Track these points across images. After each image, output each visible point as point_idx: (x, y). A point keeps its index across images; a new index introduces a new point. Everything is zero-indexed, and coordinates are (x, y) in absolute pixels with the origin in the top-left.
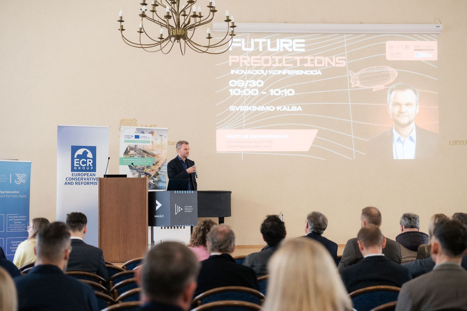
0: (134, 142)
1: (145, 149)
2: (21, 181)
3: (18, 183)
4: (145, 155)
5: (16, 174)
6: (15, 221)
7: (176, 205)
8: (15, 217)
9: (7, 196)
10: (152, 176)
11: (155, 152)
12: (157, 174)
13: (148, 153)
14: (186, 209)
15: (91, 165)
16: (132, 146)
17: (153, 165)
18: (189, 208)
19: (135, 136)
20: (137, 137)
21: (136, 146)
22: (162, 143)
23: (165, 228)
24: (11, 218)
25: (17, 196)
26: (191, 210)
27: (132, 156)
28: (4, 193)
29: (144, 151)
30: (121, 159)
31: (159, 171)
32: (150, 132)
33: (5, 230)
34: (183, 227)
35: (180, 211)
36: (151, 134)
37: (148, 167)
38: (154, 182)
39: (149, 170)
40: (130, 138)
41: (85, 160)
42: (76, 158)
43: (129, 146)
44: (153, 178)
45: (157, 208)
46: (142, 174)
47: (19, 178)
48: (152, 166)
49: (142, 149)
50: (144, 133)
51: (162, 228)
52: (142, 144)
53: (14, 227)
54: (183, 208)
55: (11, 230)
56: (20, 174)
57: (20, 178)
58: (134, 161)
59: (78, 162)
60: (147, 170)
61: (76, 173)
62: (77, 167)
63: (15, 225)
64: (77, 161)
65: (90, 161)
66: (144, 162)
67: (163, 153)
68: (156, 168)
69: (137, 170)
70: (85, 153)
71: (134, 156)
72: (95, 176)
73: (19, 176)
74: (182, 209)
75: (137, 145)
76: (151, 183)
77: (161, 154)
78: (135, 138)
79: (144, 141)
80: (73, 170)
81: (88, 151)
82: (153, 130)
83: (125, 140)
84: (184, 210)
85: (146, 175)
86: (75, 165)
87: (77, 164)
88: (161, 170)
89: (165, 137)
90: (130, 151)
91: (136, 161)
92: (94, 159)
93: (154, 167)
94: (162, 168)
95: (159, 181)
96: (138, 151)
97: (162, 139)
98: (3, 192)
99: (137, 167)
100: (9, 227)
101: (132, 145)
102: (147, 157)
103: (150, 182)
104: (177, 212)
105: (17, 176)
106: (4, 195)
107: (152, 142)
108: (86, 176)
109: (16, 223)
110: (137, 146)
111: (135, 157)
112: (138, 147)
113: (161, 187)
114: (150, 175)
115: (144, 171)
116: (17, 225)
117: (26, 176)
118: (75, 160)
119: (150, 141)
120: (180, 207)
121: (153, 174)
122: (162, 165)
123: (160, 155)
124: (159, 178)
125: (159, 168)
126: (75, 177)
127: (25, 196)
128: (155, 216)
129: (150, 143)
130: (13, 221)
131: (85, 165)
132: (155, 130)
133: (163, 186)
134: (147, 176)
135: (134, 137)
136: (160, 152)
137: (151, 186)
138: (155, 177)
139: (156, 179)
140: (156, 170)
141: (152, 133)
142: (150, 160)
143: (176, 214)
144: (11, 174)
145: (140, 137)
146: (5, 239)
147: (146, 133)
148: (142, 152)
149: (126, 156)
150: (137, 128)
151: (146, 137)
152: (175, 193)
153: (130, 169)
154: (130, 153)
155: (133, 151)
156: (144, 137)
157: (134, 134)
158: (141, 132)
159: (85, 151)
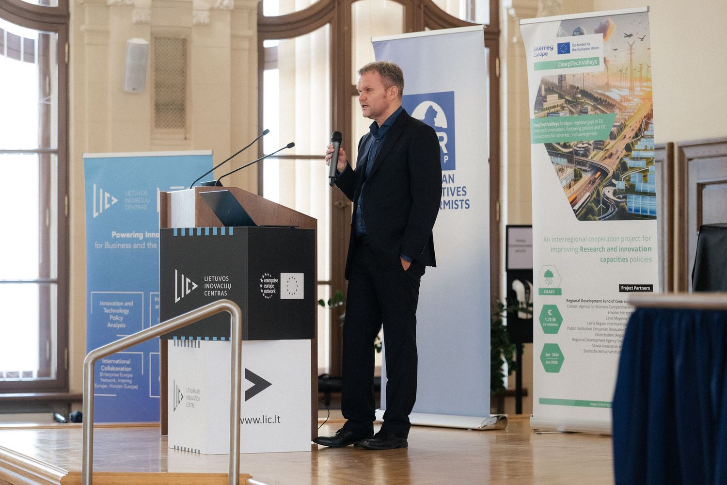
0: (557, 65)
1: (588, 86)
4: (589, 105)
7: (176, 271)
9: (149, 244)
10: (610, 175)
11: (614, 95)
12: (623, 167)
13: (595, 99)
14: (208, 286)
15: (445, 151)
16: (551, 81)
17: (611, 138)
18: (219, 282)
19: (559, 45)
20: (564, 48)
21: (561, 78)
22: (631, 60)
26: (224, 290)
27: (552, 113)
28: (141, 238)
29: (585, 94)
31: (626, 156)
32: (597, 26)
35: (188, 292)
36: (602, 34)
37: (599, 145)
38: (615, 193)
39: (601, 154)
40: (546, 54)
43: (544, 82)
44: (614, 181)
46: (583, 168)
48: (608, 140)
49: (581, 86)
50: (581, 34)
51: (175, 343)
52: (579, 71)
54: (201, 283)
58: (558, 127)
60: (595, 155)
66: (587, 128)
67: (637, 93)
68: (618, 147)
69: (569, 157)
70: (431, 113)
71: (557, 113)
72: (453, 182)
74: (195, 286)
75: (565, 76)
76: (607, 198)
77: (630, 98)
78: (559, 52)
79: (583, 59)
81: (436, 107)
82: (606, 20)
84: (201, 289)
85: (595, 173)
88: (634, 154)
89: (642, 39)
90: (547, 96)
91: (562, 130)
92: (450, 130)
93: (612, 142)
94: (636, 147)
95: (632, 189)
96: (569, 94)
97: (631, 46)
98: (140, 236)
99: (569, 147)
101: (552, 75)
102: (592, 113)
103: (604, 195)
104: (179, 295)
106: (141, 242)
107: (604, 58)
110: (565, 80)
111: (561, 114)
112: (569, 81)
113: (637, 210)
114: (604, 173)
115: (590, 158)
119: (597, 59)
120: (188, 280)
121: (611, 166)
122: (637, 135)
123: (629, 101)
124: (629, 180)
125: (629, 148)
129: (598, 64)
132: (610, 19)
133: (640, 206)
134: (596, 176)
135: (556, 49)
136: (626, 93)
137: (608, 208)
138: (616, 176)
139: (621, 185)
140: (619, 153)
141: (603, 30)
142: (601, 121)
143: (177, 300)
144: (158, 188)
145: (571, 48)
146: (146, 356)
147: (588, 34)
148: (580, 96)
149: (539, 112)
150: (562, 20)
151: (589, 44)
152: (175, 234)
153: (549, 155)
154: (546, 101)
155: (557, 95)
156: (585, 47)
157: (555, 42)
158: (575, 31)
159: (431, 107)
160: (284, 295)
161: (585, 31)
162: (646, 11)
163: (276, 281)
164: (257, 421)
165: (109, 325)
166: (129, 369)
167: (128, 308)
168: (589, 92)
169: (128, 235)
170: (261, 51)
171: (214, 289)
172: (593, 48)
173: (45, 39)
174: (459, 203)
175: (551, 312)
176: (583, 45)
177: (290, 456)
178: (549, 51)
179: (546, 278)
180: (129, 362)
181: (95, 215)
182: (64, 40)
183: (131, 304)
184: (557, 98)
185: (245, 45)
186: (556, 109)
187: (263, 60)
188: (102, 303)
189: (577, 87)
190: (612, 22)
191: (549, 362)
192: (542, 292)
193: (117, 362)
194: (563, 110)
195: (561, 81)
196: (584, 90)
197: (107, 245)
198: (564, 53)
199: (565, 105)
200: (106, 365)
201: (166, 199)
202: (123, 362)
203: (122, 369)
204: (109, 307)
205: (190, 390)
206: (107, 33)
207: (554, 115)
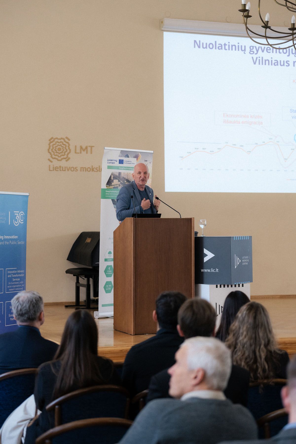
0: (118, 168)
1: (129, 178)
2: (19, 221)
3: (17, 224)
5: (15, 212)
6: (13, 277)
8: (13, 272)
9: (6, 242)
16: (116, 174)
19: (120, 160)
21: (120, 173)
23: (221, 287)
24: (10, 274)
25: (15, 243)
28: (3, 239)
30: (103, 190)
32: (135, 155)
33: (4, 290)
34: (241, 285)
35: (238, 263)
36: (136, 159)
40: (114, 163)
43: (112, 174)
45: (206, 259)
47: (17, 217)
49: (126, 178)
50: (129, 157)
51: (217, 287)
52: (126, 172)
53: (13, 286)
54: (241, 260)
55: (10, 290)
56: (19, 212)
57: (19, 217)
63: (13, 283)
73: (17, 214)
78: (120, 163)
79: (128, 167)
82: (138, 153)
83: (108, 166)
84: (242, 262)
89: (150, 163)
90: (114, 180)
96: (122, 180)
100: (8, 287)
101: (116, 172)
104: (236, 265)
105: (15, 214)
106: (3, 241)
109: (14, 280)
111: (119, 188)
112: (122, 175)
116: (15, 283)
117: (24, 214)
120: (238, 259)
127: (22, 243)
128: (202, 271)
130: (12, 277)
132: (139, 153)
135: (118, 161)
141: (137, 157)
143: (236, 267)
144: (9, 212)
145: (124, 162)
146: (4, 303)
147: (131, 157)
148: (126, 181)
149: (109, 186)
150: (121, 150)
151: (131, 162)
153: (113, 204)
154: (113, 182)
155: (117, 181)
156: (129, 162)
157: (118, 159)
158: (126, 156)
161: (130, 156)
162: (153, 152)
168: (130, 180)
172: (133, 163)
175: (110, 268)
176: (128, 161)
178: (115, 162)
179: (108, 254)
184: (118, 181)
186: (117, 186)
189: (125, 177)
190: (140, 155)
191: (108, 289)
192: (106, 260)
194: (120, 186)
195: (120, 175)
196: (127, 180)
198: (122, 164)
199: (120, 184)
207: (116, 188)
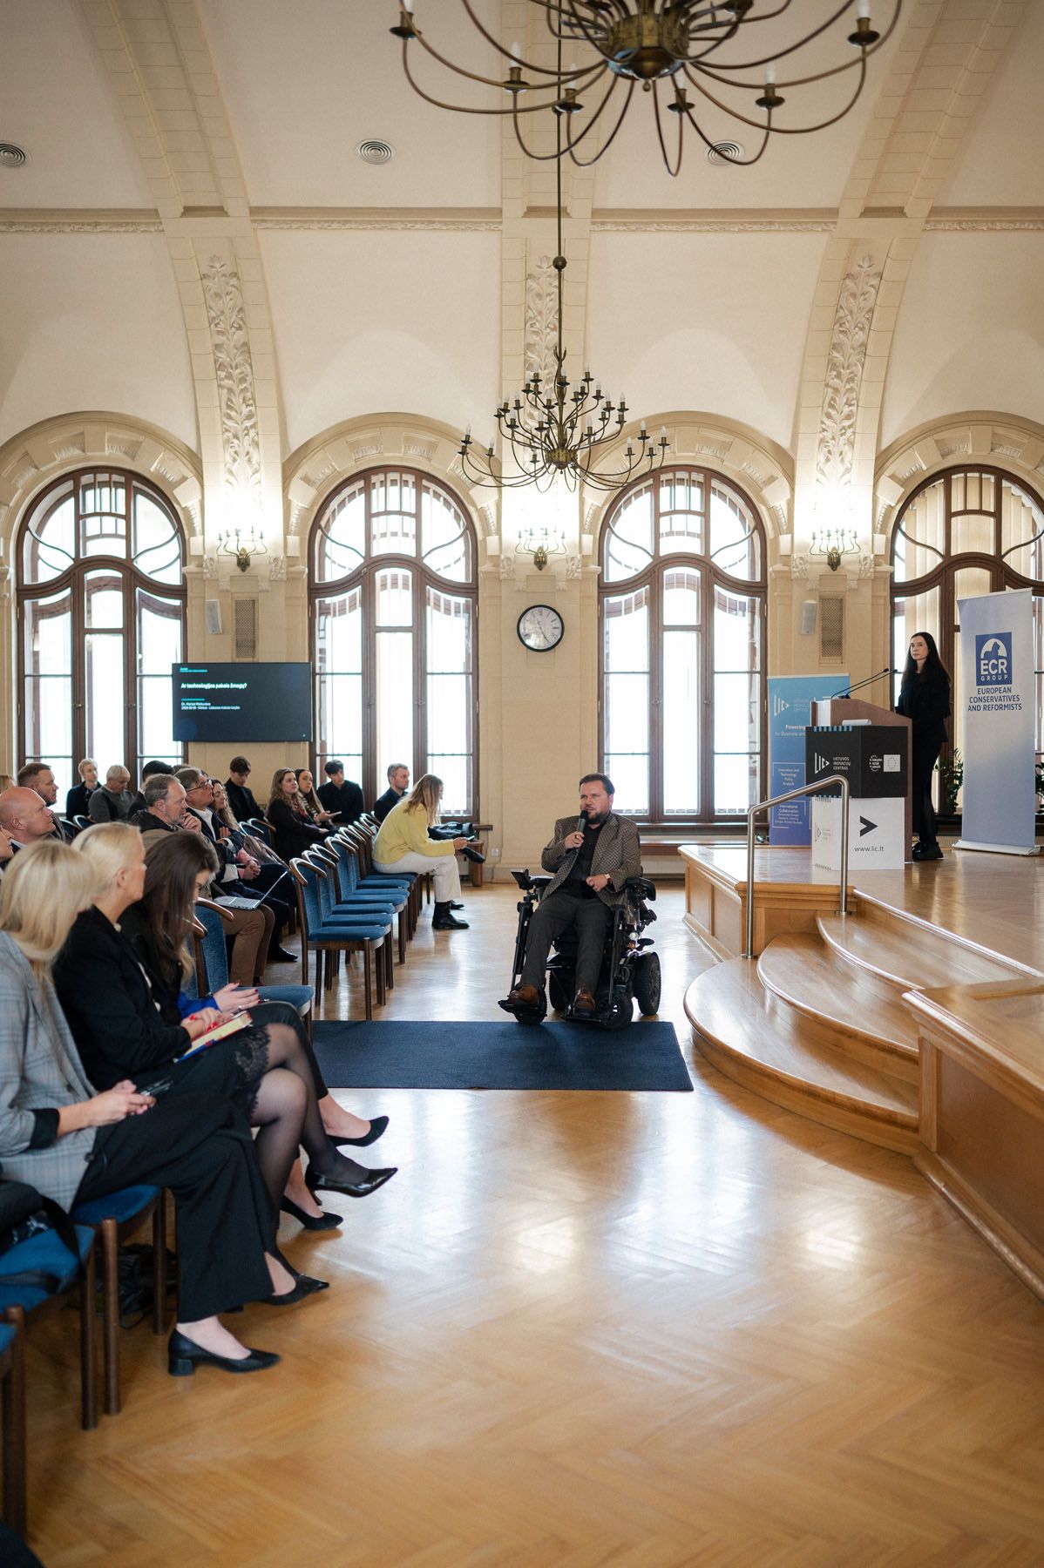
7: (816, 754)
14: (835, 763)
15: (1005, 671)
18: (843, 761)
41: (996, 663)
42: (983, 660)
59: (986, 667)
61: (984, 687)
62: (985, 676)
64: (984, 665)
65: (1003, 664)
70: (996, 647)
72: (1010, 692)
74: (828, 763)
80: (979, 683)
81: (1000, 643)
86: (983, 673)
87: (985, 670)
92: (1009, 658)
108: (997, 694)
118: (983, 662)
120: (824, 760)
126: (983, 696)
131: (996, 671)
143: (816, 772)
152: (815, 730)
159: (996, 643)
160: (886, 769)
163: (881, 760)
164: (868, 850)
165: (784, 784)
166: (796, 812)
167: (795, 773)
169: (795, 727)
170: (893, 604)
171: (839, 766)
173: (753, 602)
174: (1014, 706)
177: (889, 874)
180: (796, 807)
181: (776, 714)
182: (764, 602)
183: (798, 770)
185: (882, 601)
187: (894, 610)
188: (780, 770)
193: (789, 807)
197: (783, 734)
200: (782, 808)
201: (815, 706)
202: (793, 807)
203: (792, 811)
204: (784, 773)
205: (823, 829)
206: (791, 598)
